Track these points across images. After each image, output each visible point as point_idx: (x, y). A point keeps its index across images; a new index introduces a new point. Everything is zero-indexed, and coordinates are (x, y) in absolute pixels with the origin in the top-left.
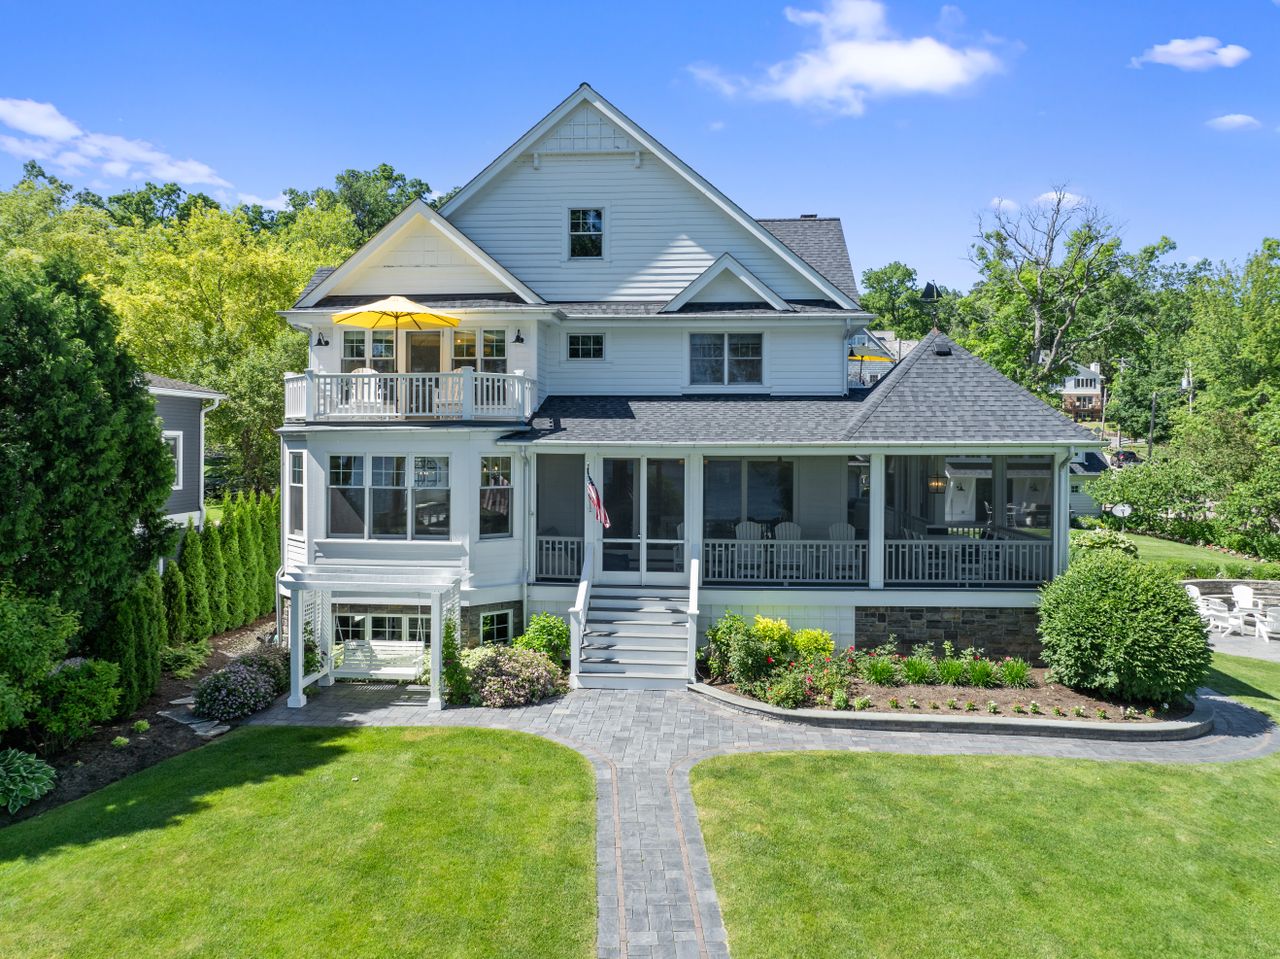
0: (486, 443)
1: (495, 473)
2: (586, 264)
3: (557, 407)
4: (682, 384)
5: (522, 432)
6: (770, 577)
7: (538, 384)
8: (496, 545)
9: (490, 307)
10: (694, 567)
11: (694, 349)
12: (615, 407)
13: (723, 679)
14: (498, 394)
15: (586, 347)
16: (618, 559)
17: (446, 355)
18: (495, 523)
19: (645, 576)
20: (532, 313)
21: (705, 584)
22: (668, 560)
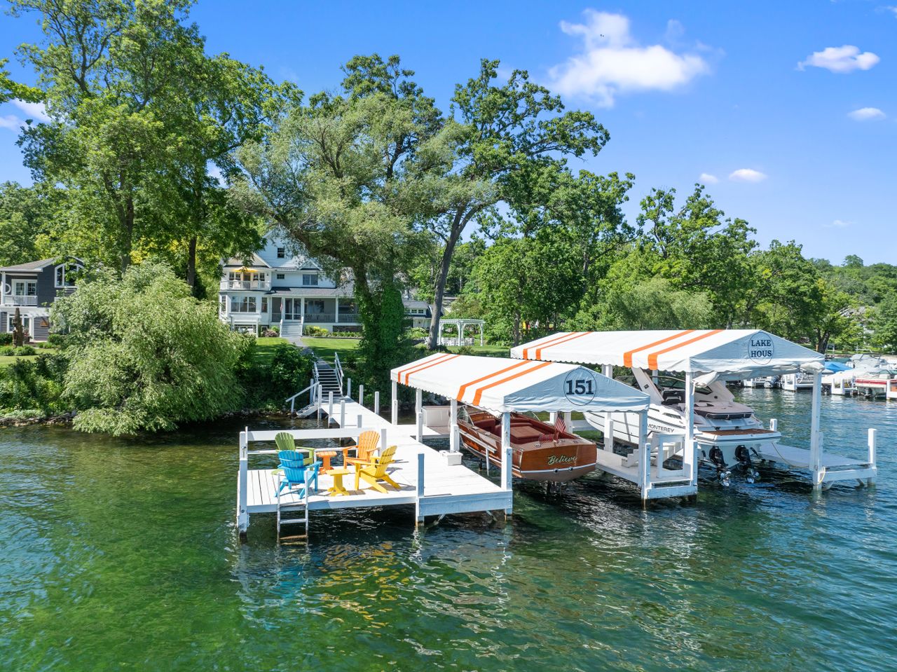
0: (262, 295)
1: (264, 300)
2: (281, 259)
3: (275, 289)
4: (301, 284)
5: (269, 293)
6: (318, 320)
7: (271, 284)
8: (264, 314)
9: (262, 268)
10: (303, 318)
11: (304, 278)
12: (287, 289)
13: (307, 335)
14: (263, 285)
15: (281, 276)
16: (288, 317)
17: (252, 277)
18: (264, 310)
19: (293, 321)
20: (270, 270)
21: (305, 322)
22: (298, 317)
